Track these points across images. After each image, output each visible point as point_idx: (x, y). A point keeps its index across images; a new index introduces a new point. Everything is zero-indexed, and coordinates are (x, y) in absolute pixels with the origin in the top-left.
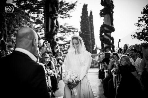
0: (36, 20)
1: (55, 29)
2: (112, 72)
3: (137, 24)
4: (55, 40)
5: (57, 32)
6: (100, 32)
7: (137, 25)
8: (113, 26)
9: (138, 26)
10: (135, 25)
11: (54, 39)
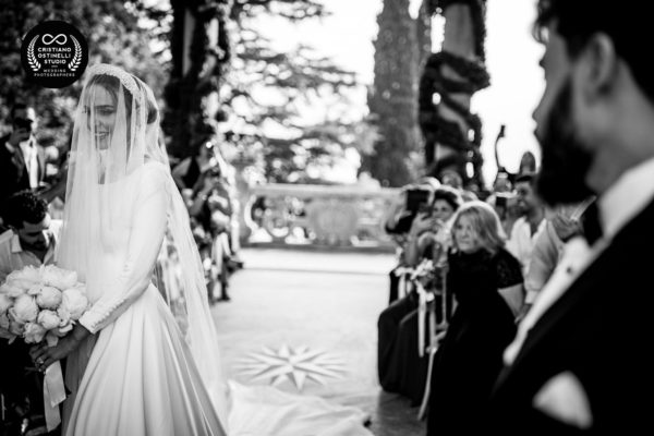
1: (210, 64)
4: (207, 117)
5: (218, 79)
8: (483, 60)
11: (206, 112)
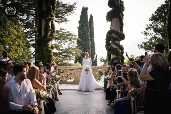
0: (25, 23)
1: (49, 33)
3: (144, 32)
4: (50, 48)
7: (144, 34)
8: (123, 32)
9: (145, 35)
10: (142, 33)
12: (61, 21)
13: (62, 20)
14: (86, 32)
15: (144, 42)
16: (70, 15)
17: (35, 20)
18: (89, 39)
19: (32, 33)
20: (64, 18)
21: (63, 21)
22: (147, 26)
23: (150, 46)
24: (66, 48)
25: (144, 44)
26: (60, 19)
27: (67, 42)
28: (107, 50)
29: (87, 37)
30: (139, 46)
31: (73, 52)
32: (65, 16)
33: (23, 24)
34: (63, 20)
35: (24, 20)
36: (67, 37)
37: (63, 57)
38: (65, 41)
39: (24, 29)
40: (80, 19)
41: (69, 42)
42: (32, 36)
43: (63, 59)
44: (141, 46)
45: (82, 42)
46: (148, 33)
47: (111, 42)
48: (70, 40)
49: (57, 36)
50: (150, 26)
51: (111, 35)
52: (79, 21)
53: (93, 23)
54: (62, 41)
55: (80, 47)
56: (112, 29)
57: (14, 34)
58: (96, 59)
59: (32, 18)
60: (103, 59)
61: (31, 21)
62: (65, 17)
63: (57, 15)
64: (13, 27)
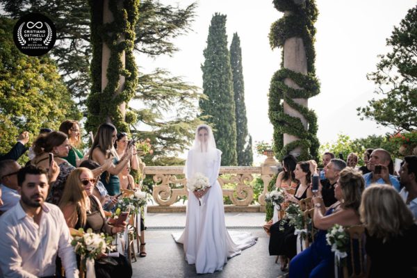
0: (66, 57)
1: (122, 81)
2: (329, 243)
3: (375, 74)
6: (271, 95)
7: (374, 79)
8: (314, 75)
9: (376, 83)
10: (368, 79)
12: (158, 50)
13: (160, 48)
14: (224, 77)
15: (373, 101)
16: (179, 36)
17: (90, 51)
18: (231, 97)
19: (86, 84)
20: (165, 43)
21: (162, 52)
22: (382, 59)
23: (391, 111)
24: (171, 120)
25: (374, 106)
26: (156, 46)
27: (173, 104)
28: (273, 124)
29: (226, 91)
30: (361, 110)
31: (189, 129)
32: (168, 37)
33: (62, 61)
34: (164, 48)
35: (63, 49)
36: (174, 91)
37: (164, 142)
38: (170, 102)
39: (66, 72)
40: (207, 44)
41: (178, 105)
42: (86, 90)
43: (165, 147)
44: (366, 111)
45: (212, 104)
46: (385, 78)
47: (282, 101)
48: (182, 98)
49: (148, 90)
50: (389, 60)
51: (283, 84)
52: (204, 51)
53: (241, 55)
54: (161, 102)
55: (206, 117)
56: (285, 67)
57: (38, 85)
58: (249, 148)
59: (84, 45)
60: (265, 147)
61: (81, 52)
62: (167, 41)
63: (148, 37)
64: (36, 68)
